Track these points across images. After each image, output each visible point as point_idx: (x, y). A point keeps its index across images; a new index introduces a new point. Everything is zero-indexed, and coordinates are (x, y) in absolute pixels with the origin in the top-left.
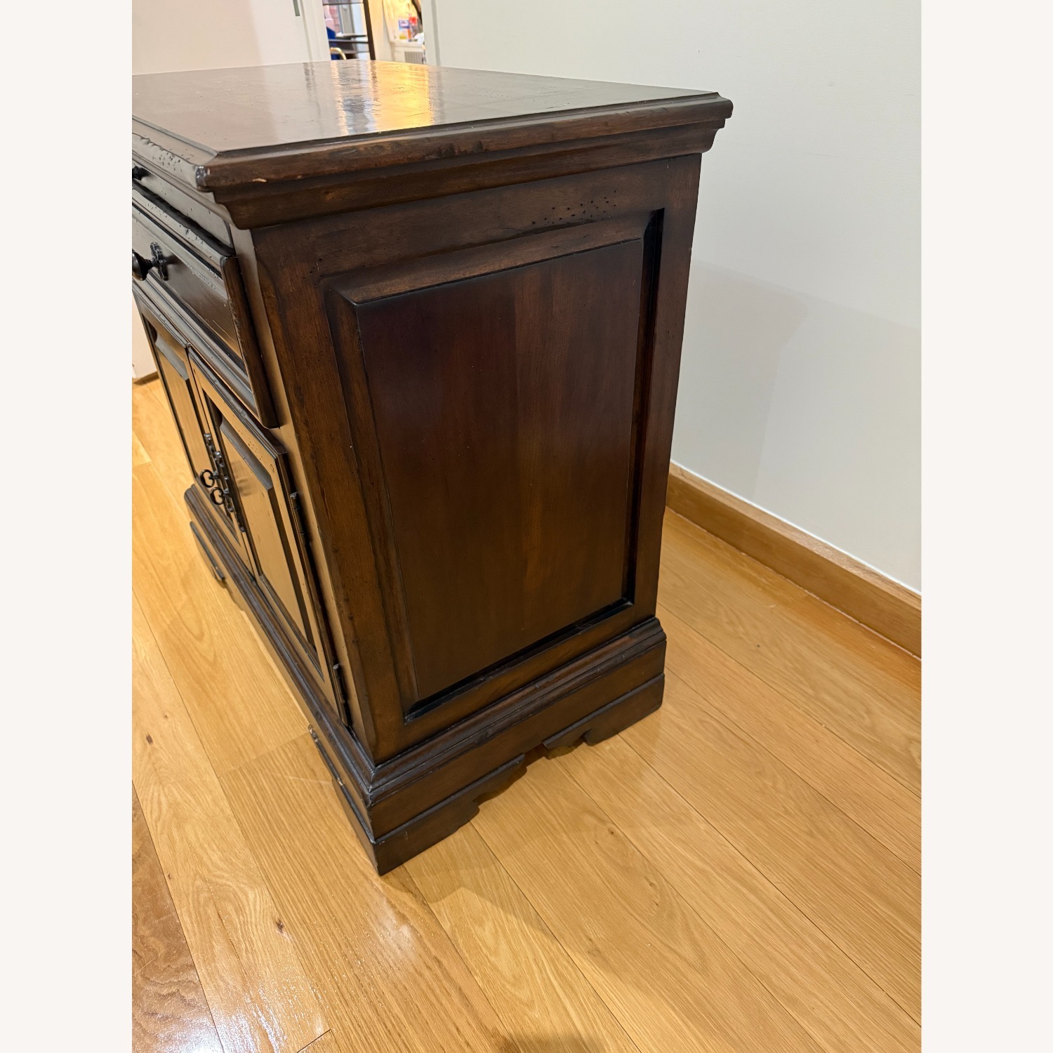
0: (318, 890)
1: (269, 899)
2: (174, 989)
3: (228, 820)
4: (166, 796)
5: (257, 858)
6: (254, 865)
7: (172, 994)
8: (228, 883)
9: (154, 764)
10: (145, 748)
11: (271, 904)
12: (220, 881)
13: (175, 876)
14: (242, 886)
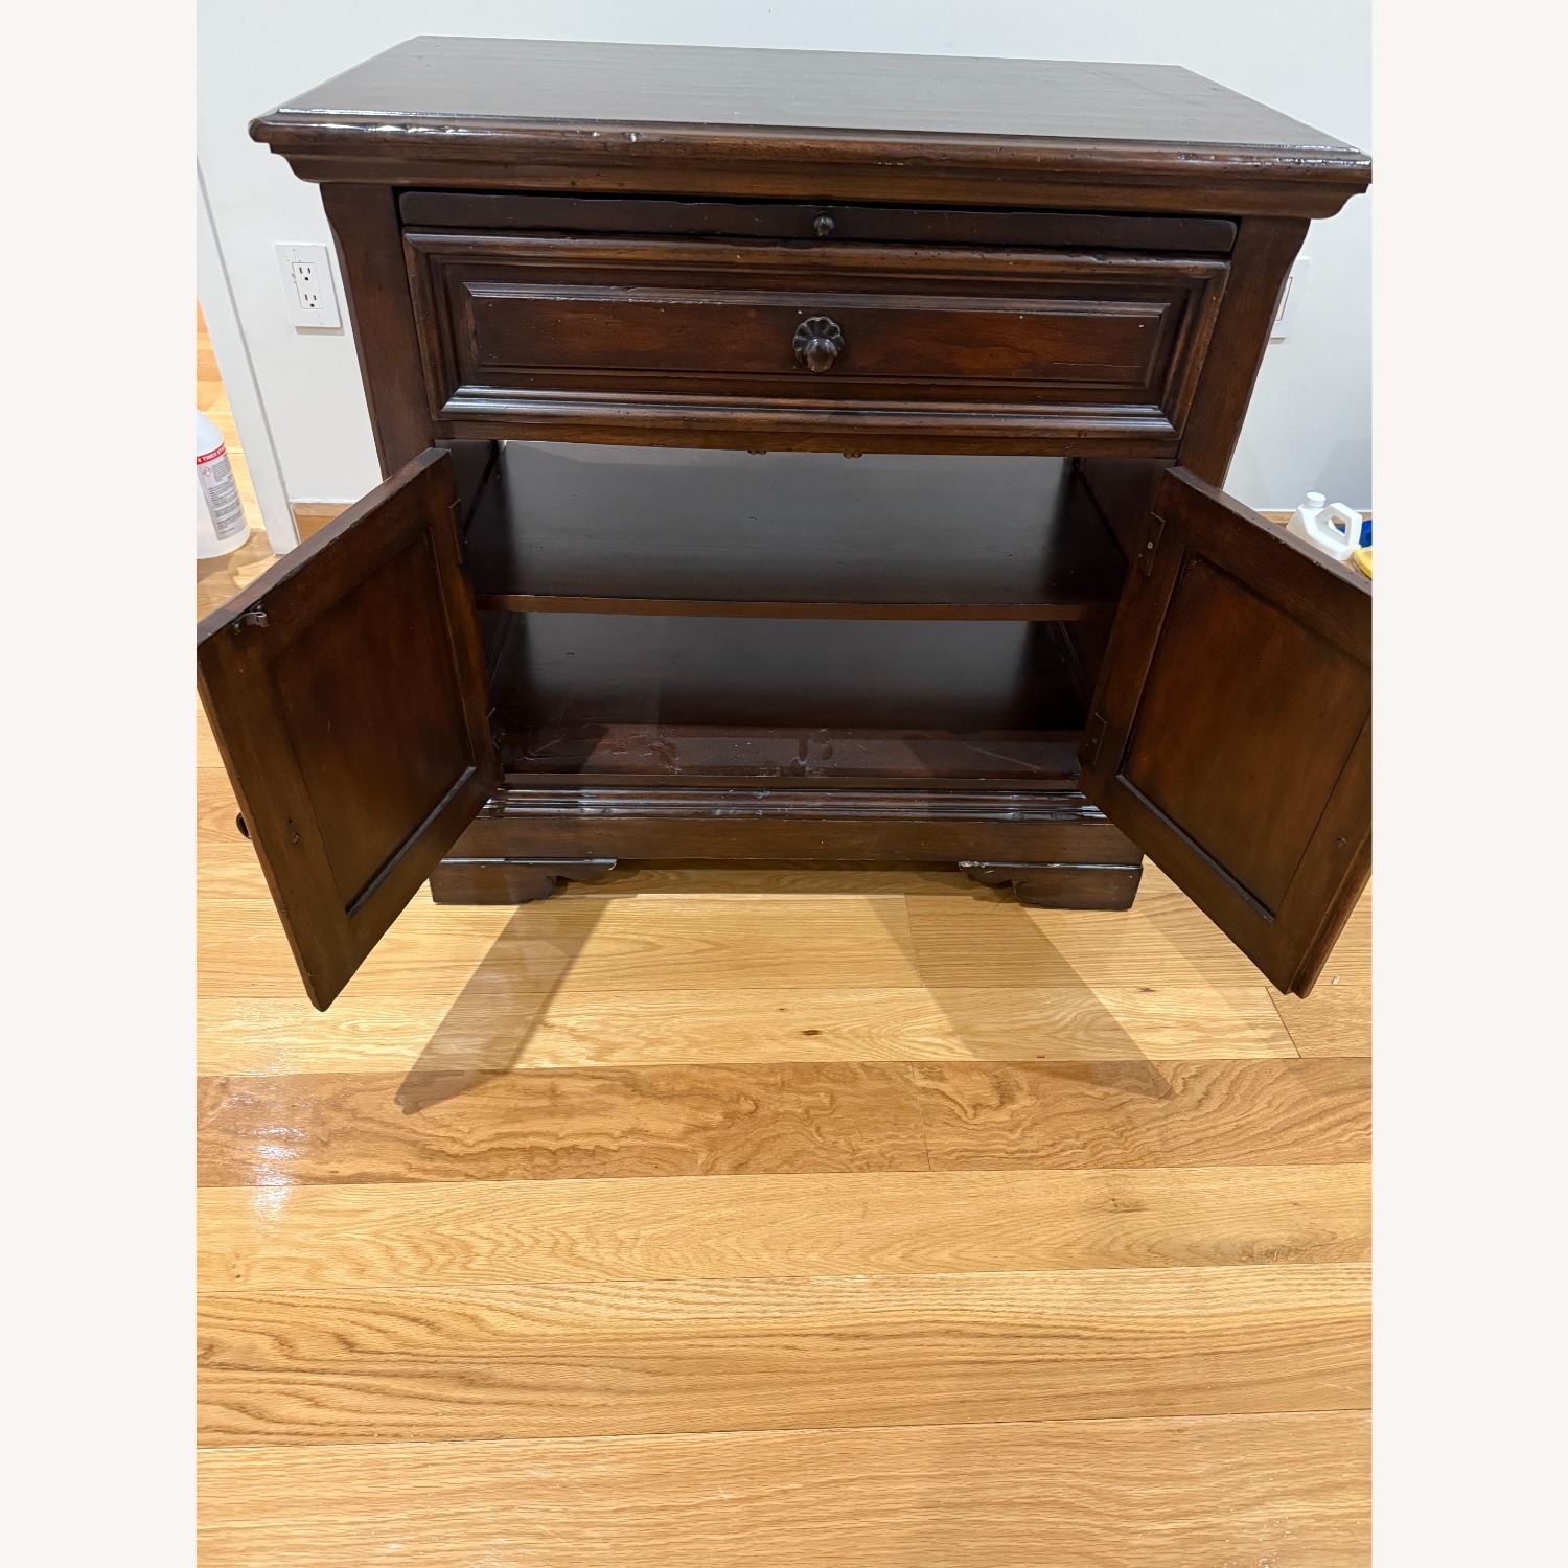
0: (1119, 954)
1: (1112, 990)
2: (1180, 1081)
3: (992, 993)
4: (920, 1036)
5: (1055, 985)
6: (1063, 990)
7: (1185, 1084)
8: (1075, 1014)
9: (858, 1037)
10: (825, 1041)
11: (1118, 990)
12: (1068, 1020)
13: (1041, 1053)
14: (1084, 1005)
